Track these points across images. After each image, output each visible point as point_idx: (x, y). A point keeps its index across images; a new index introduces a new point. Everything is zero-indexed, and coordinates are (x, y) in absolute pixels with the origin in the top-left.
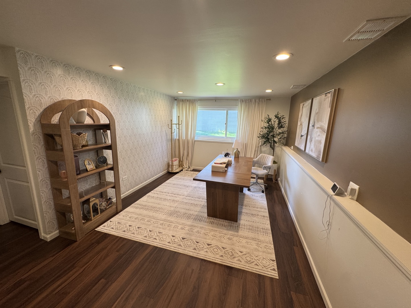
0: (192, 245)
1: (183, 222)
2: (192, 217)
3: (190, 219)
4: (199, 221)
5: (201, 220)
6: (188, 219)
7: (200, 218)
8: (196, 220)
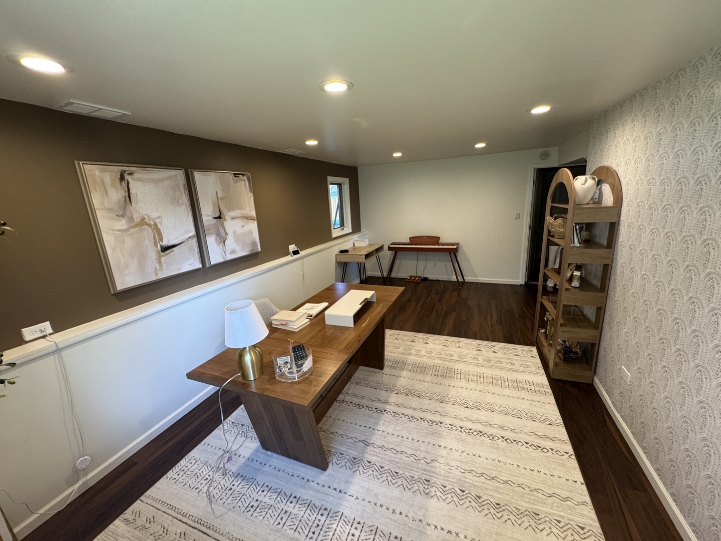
0: (402, 337)
1: (421, 359)
2: (410, 366)
3: (412, 363)
4: (398, 361)
5: (395, 362)
6: (415, 363)
7: (396, 365)
8: (403, 362)
